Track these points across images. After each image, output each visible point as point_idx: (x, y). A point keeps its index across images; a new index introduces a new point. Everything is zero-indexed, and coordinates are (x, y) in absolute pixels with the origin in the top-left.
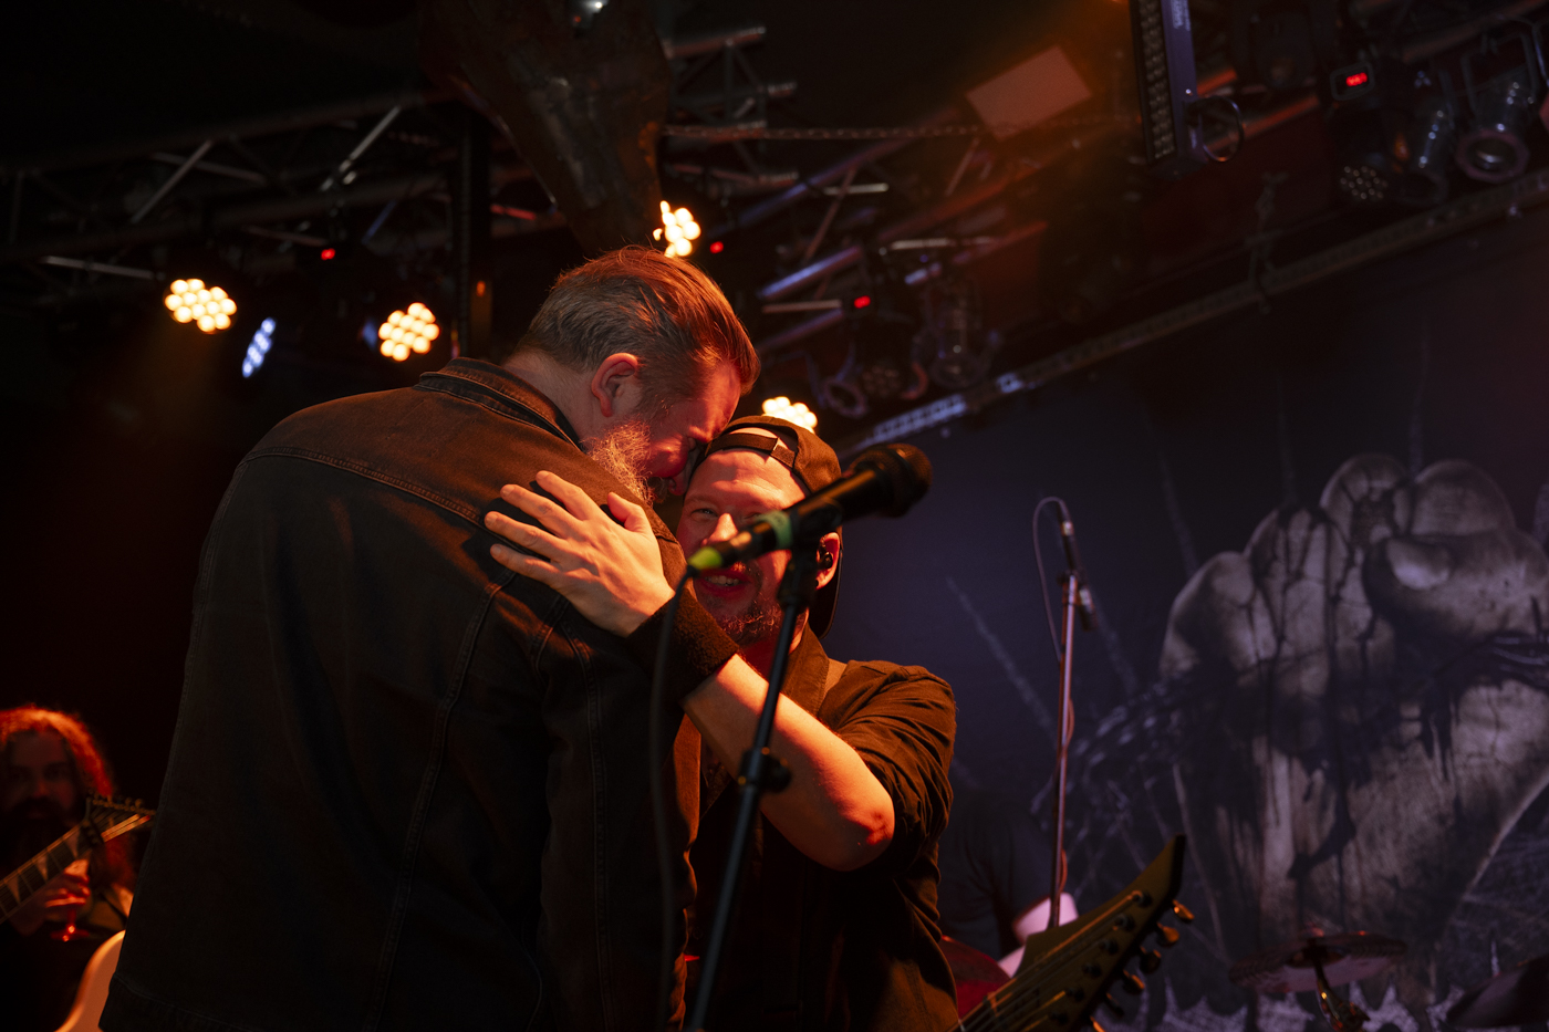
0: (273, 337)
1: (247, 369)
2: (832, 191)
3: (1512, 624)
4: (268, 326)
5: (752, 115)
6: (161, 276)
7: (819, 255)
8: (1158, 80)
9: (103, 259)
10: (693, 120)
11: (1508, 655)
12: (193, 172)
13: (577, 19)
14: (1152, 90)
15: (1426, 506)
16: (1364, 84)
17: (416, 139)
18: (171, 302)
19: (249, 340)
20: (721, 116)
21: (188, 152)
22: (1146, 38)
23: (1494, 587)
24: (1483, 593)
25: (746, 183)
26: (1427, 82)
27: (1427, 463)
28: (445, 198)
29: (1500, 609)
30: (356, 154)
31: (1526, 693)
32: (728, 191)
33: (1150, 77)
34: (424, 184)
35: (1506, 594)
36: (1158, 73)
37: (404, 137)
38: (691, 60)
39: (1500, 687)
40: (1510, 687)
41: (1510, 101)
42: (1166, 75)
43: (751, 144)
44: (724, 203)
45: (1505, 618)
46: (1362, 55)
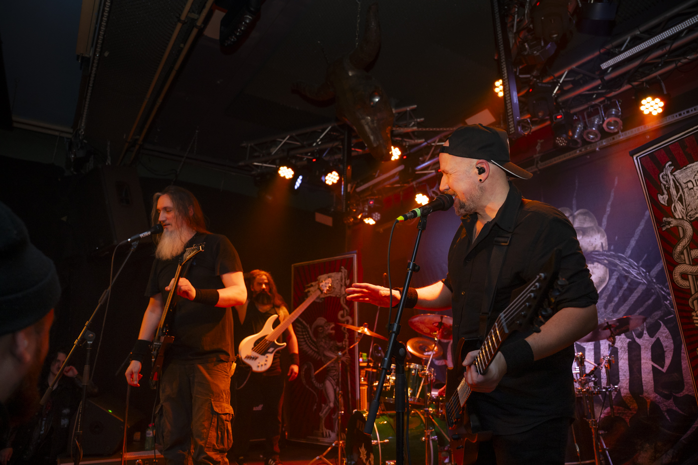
0: (302, 180)
1: (296, 187)
2: (433, 144)
3: (597, 249)
4: (301, 177)
5: (414, 126)
6: (278, 167)
7: (430, 159)
8: (511, 115)
9: (265, 163)
10: (400, 127)
11: (595, 256)
12: (285, 143)
13: (372, 104)
14: (509, 117)
15: (577, 220)
16: (561, 118)
17: (335, 134)
18: (280, 172)
19: (296, 180)
20: (406, 126)
21: (284, 139)
22: (508, 105)
23: (592, 240)
24: (590, 241)
25: (412, 142)
26: (576, 118)
27: (577, 210)
28: (341, 147)
29: (594, 245)
30: (321, 137)
31: (599, 265)
32: (408, 144)
33: (509, 114)
34: (336, 144)
35: (595, 242)
36: (511, 113)
37: (332, 133)
38: (399, 113)
39: (593, 264)
40: (596, 264)
41: (596, 123)
42: (512, 114)
43: (413, 132)
44: (407, 147)
45: (595, 248)
46: (561, 111)
